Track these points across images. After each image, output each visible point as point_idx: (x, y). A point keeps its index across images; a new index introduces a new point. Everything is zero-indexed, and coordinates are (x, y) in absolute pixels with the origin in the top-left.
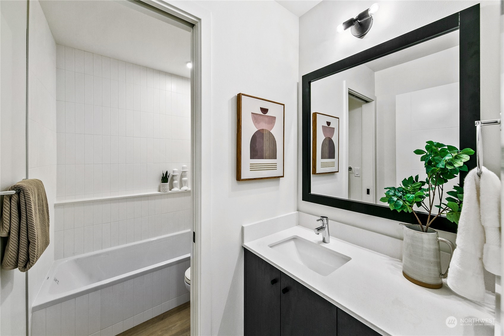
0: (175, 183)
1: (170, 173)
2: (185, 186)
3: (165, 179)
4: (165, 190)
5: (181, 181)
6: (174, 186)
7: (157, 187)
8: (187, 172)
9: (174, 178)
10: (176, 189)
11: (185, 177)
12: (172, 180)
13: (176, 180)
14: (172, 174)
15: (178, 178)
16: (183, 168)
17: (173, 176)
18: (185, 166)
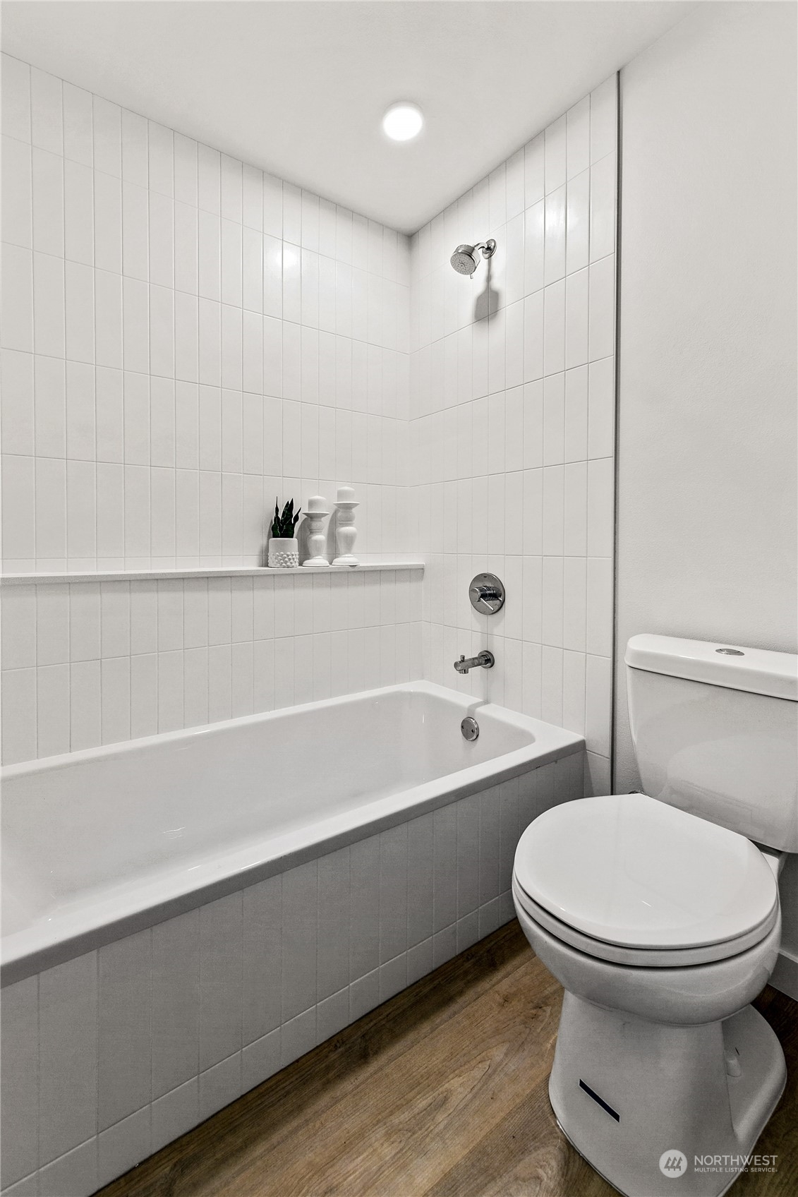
0: (316, 541)
1: (301, 508)
2: (346, 553)
3: (284, 525)
4: (284, 561)
5: (332, 537)
6: (312, 551)
7: (257, 551)
8: (354, 510)
9: (315, 525)
10: (318, 561)
11: (347, 525)
12: (308, 529)
13: (319, 531)
14: (305, 510)
15: (325, 523)
16: (341, 494)
17: (310, 517)
18: (346, 488)
